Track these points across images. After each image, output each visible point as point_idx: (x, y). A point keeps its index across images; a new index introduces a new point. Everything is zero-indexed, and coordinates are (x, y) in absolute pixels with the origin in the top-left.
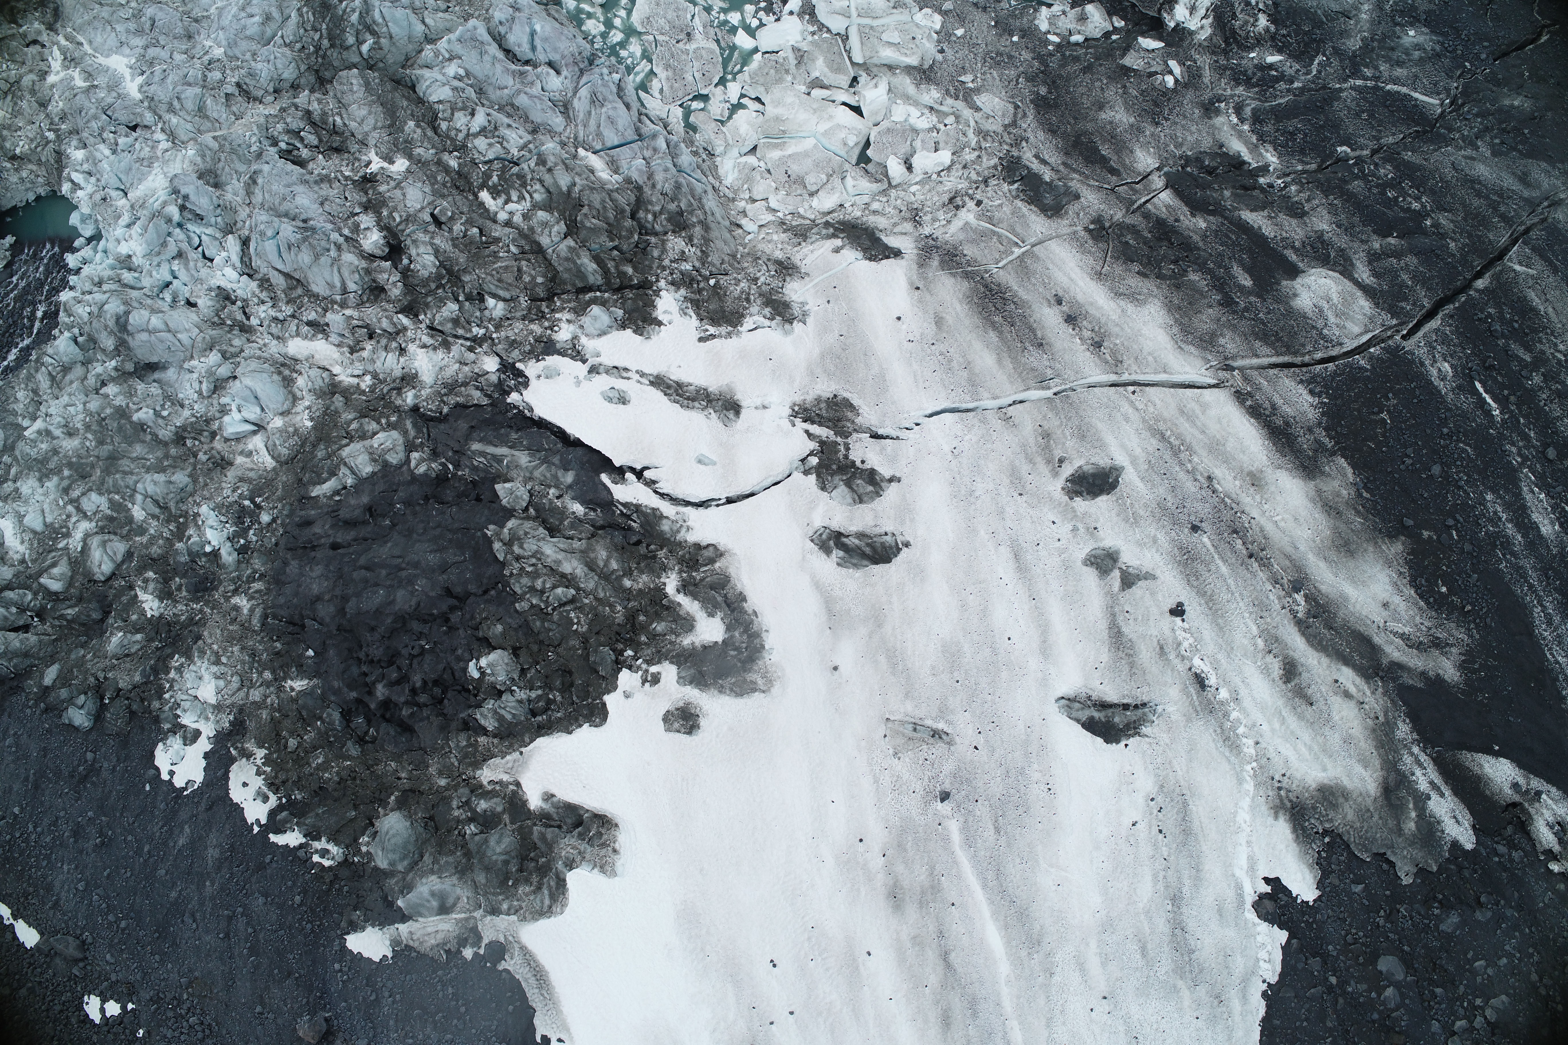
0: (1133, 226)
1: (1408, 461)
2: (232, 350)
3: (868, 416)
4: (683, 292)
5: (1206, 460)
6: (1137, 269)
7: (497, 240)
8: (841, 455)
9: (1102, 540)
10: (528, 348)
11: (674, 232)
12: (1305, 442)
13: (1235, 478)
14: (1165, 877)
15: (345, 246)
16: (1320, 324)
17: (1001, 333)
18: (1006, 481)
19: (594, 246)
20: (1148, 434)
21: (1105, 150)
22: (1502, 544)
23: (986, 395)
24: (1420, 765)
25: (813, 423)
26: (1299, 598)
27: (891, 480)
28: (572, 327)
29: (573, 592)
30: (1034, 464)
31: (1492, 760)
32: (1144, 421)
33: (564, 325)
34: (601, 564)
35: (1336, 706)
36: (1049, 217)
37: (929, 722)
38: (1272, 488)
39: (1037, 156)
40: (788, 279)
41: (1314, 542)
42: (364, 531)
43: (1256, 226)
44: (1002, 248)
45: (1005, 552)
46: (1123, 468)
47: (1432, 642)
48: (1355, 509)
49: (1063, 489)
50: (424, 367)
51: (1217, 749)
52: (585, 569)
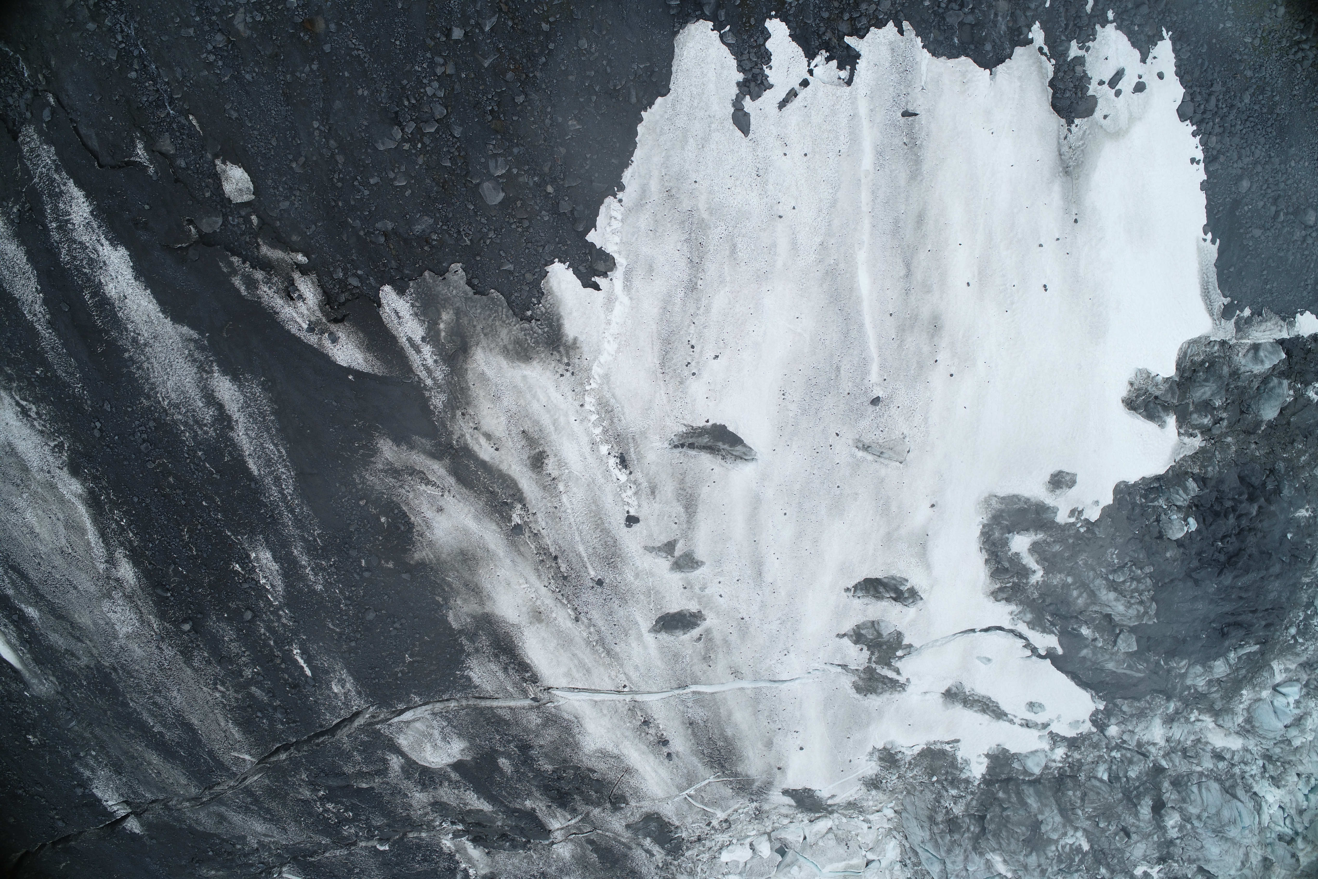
0: (587, 804)
1: (397, 625)
2: (1282, 746)
3: (846, 682)
4: (963, 776)
5: (577, 633)
6: (595, 775)
7: (1088, 818)
8: (877, 654)
9: (681, 579)
10: (1087, 743)
11: (957, 817)
12: (484, 641)
13: (555, 619)
14: (698, 308)
15: (1194, 817)
16: (448, 730)
17: (722, 734)
18: (752, 629)
19: (1022, 812)
20: (620, 655)
21: (594, 857)
22: (316, 550)
23: (749, 692)
24: (427, 369)
25: (891, 680)
26: (516, 519)
27: (844, 635)
28: (1054, 757)
29: (1111, 577)
30: (724, 639)
31: (355, 365)
32: (622, 665)
33: (1058, 758)
34: (1085, 595)
35: (501, 429)
36: (657, 813)
37: (870, 457)
38: (524, 609)
39: (652, 855)
40: (874, 777)
41: (495, 565)
42: (1231, 619)
43: (482, 800)
44: (703, 794)
45: (768, 578)
46: (650, 631)
47: (400, 475)
48: (452, 588)
49: (705, 620)
50: (1157, 729)
51: (623, 407)
52: (1097, 593)
